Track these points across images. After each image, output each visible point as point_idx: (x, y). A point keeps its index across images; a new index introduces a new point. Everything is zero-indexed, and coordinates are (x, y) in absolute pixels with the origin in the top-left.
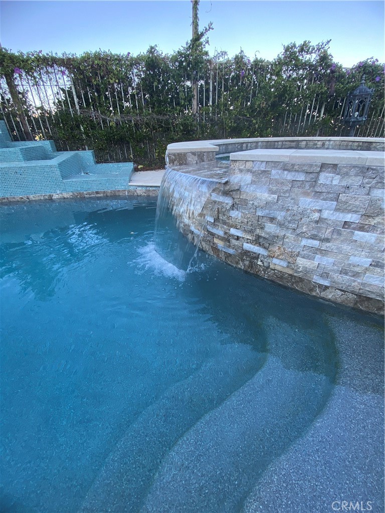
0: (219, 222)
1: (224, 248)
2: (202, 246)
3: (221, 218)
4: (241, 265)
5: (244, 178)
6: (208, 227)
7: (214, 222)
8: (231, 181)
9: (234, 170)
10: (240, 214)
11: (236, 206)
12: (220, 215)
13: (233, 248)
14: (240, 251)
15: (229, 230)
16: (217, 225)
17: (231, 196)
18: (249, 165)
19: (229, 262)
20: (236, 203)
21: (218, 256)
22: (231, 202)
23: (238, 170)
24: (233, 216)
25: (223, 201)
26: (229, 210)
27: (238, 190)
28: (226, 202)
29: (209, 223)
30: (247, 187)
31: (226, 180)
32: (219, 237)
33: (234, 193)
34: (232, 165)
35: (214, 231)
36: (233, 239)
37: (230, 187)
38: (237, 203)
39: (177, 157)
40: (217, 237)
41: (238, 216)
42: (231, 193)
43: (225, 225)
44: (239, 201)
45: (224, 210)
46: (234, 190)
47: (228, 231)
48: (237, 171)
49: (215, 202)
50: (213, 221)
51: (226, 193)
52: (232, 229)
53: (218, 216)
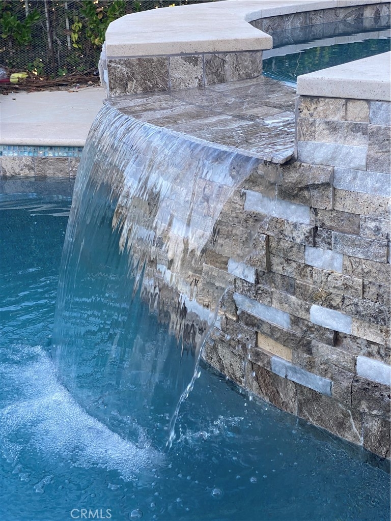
0: (274, 282)
1: (295, 371)
2: (219, 360)
3: (277, 268)
4: (353, 434)
5: (344, 151)
6: (238, 297)
7: (257, 282)
8: (302, 159)
9: (312, 124)
10: (338, 262)
11: (325, 235)
12: (275, 260)
13: (324, 373)
14: (345, 384)
15: (308, 310)
16: (266, 292)
17: (306, 202)
18: (357, 112)
19: (312, 421)
20: (323, 225)
21: (274, 397)
22: (307, 221)
23: (323, 126)
24: (317, 265)
25: (284, 217)
26: (302, 247)
27: (327, 185)
28: (293, 219)
29: (239, 283)
30: (354, 179)
31: (289, 153)
32: (273, 333)
33: (316, 193)
34: (305, 111)
35: (258, 311)
36: (321, 340)
37: (302, 175)
38: (328, 223)
39: (137, 69)
40: (268, 331)
41: (331, 265)
42: (306, 193)
43: (294, 294)
44: (331, 220)
45: (285, 244)
46: (315, 186)
47: (301, 314)
48: (320, 128)
49: (257, 218)
50: (252, 279)
51: (290, 194)
52: (315, 308)
53: (269, 265)
